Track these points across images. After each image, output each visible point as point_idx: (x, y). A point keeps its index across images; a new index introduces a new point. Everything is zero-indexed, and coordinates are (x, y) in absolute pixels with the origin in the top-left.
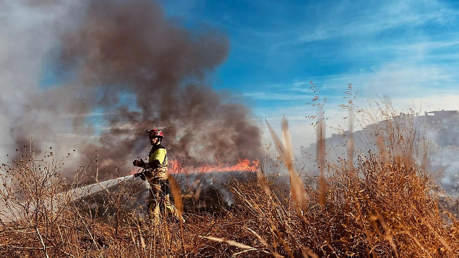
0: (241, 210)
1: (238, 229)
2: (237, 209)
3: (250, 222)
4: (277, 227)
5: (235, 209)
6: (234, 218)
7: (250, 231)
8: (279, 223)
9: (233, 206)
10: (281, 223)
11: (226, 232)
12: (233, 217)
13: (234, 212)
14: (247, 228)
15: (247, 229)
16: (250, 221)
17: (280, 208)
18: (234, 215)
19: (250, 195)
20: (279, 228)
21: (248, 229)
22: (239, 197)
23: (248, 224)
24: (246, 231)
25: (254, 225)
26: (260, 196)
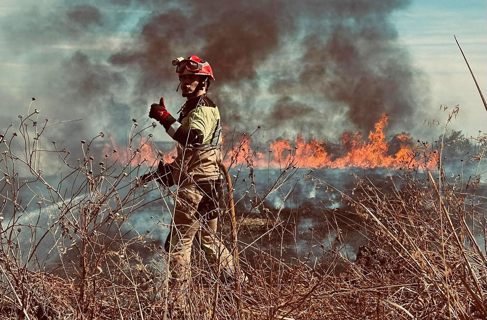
0: (383, 262)
1: (374, 305)
2: (375, 258)
3: (404, 290)
4: (470, 306)
5: (368, 258)
6: (365, 280)
7: (400, 311)
8: (474, 297)
9: (365, 251)
10: (479, 296)
11: (344, 311)
12: (362, 276)
13: (367, 264)
14: (395, 304)
15: (393, 306)
16: (403, 288)
17: (479, 261)
18: (365, 273)
19: (407, 227)
20: (473, 309)
21: (397, 305)
22: (380, 229)
23: (398, 295)
24: (392, 312)
25: (413, 298)
26: (430, 231)
